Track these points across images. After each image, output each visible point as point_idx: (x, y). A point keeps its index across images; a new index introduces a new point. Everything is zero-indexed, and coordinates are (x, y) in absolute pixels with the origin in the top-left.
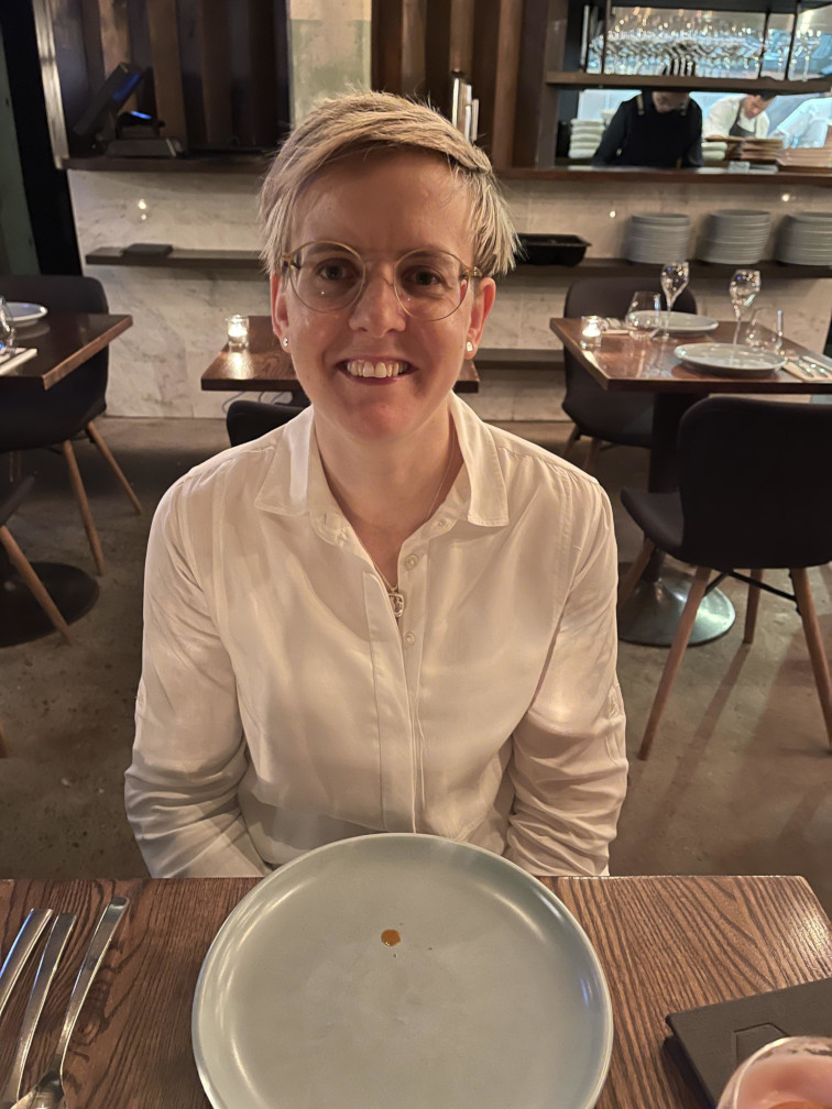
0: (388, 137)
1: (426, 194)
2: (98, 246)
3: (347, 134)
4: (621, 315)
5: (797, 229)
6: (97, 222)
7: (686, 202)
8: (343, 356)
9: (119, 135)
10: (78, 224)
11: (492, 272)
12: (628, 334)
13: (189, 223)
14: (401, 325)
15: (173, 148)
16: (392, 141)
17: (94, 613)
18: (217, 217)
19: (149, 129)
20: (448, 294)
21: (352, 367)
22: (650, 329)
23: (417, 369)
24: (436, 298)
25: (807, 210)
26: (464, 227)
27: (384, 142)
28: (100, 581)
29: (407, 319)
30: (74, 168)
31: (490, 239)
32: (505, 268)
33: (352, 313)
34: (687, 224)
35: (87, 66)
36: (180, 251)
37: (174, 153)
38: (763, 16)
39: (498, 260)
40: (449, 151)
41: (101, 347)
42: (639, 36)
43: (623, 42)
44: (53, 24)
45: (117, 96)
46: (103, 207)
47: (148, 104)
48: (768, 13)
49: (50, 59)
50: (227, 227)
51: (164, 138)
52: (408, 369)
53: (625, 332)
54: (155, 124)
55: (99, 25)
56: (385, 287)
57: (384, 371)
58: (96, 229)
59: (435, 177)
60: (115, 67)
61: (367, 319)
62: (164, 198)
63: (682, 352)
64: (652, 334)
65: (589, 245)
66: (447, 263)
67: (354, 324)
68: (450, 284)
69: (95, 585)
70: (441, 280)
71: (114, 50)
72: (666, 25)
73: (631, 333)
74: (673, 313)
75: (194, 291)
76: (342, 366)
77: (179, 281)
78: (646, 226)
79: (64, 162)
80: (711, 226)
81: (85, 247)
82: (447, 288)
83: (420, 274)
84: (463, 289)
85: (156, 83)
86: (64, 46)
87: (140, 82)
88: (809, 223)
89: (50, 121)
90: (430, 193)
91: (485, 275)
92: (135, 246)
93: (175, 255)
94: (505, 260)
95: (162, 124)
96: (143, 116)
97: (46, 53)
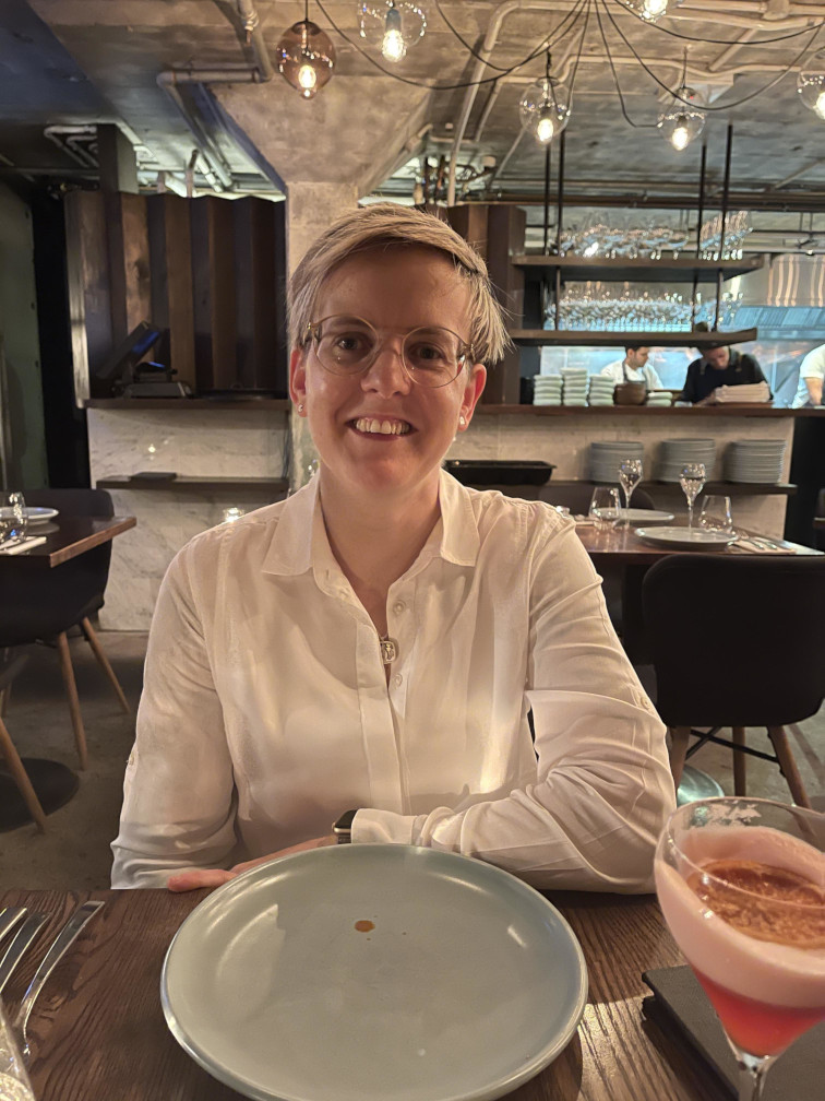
0: (405, 235)
1: (433, 283)
2: (108, 475)
3: (371, 231)
4: (586, 512)
5: (740, 452)
6: (109, 454)
7: (639, 433)
8: (352, 414)
9: (136, 379)
10: (92, 457)
11: (484, 359)
12: (592, 525)
13: (193, 455)
14: (405, 388)
15: (183, 391)
16: (408, 239)
17: (73, 805)
18: (219, 448)
19: (163, 375)
20: (448, 369)
21: (361, 425)
22: (612, 520)
23: (416, 430)
24: (439, 371)
25: (748, 438)
26: (463, 314)
27: (401, 238)
28: (81, 774)
29: (412, 385)
30: (94, 407)
31: (484, 328)
32: (495, 358)
33: (365, 375)
34: (642, 449)
35: (113, 328)
36: (182, 477)
37: (183, 394)
38: (692, 285)
39: (489, 350)
40: (454, 252)
41: (106, 539)
42: (585, 303)
43: (573, 307)
44: (85, 292)
45: (136, 349)
46: (117, 441)
47: (164, 355)
48: (696, 282)
49: (80, 322)
50: (227, 457)
51: (176, 382)
52: (410, 430)
53: (590, 523)
54: (170, 373)
55: (125, 295)
56: (395, 356)
57: (388, 428)
58: (108, 460)
59: (441, 270)
60: (137, 325)
61: (378, 382)
62: (172, 434)
63: (641, 532)
64: (614, 523)
65: (555, 467)
66: (448, 341)
67: (365, 386)
68: (449, 361)
69: (77, 778)
70: (442, 357)
71: (137, 312)
72: (608, 293)
73: (595, 524)
74: (632, 510)
75: (194, 513)
76: (352, 424)
77: (181, 505)
78: (605, 451)
79: (86, 403)
80: (663, 451)
81: (97, 474)
82: (446, 362)
83: (425, 350)
84: (460, 368)
85: (172, 340)
86: (93, 311)
87: (156, 338)
88: (750, 447)
89: (75, 371)
90: (437, 282)
91: (477, 362)
92: (143, 473)
93: (178, 480)
94: (496, 349)
95: (175, 372)
96: (159, 365)
97: (77, 315)
